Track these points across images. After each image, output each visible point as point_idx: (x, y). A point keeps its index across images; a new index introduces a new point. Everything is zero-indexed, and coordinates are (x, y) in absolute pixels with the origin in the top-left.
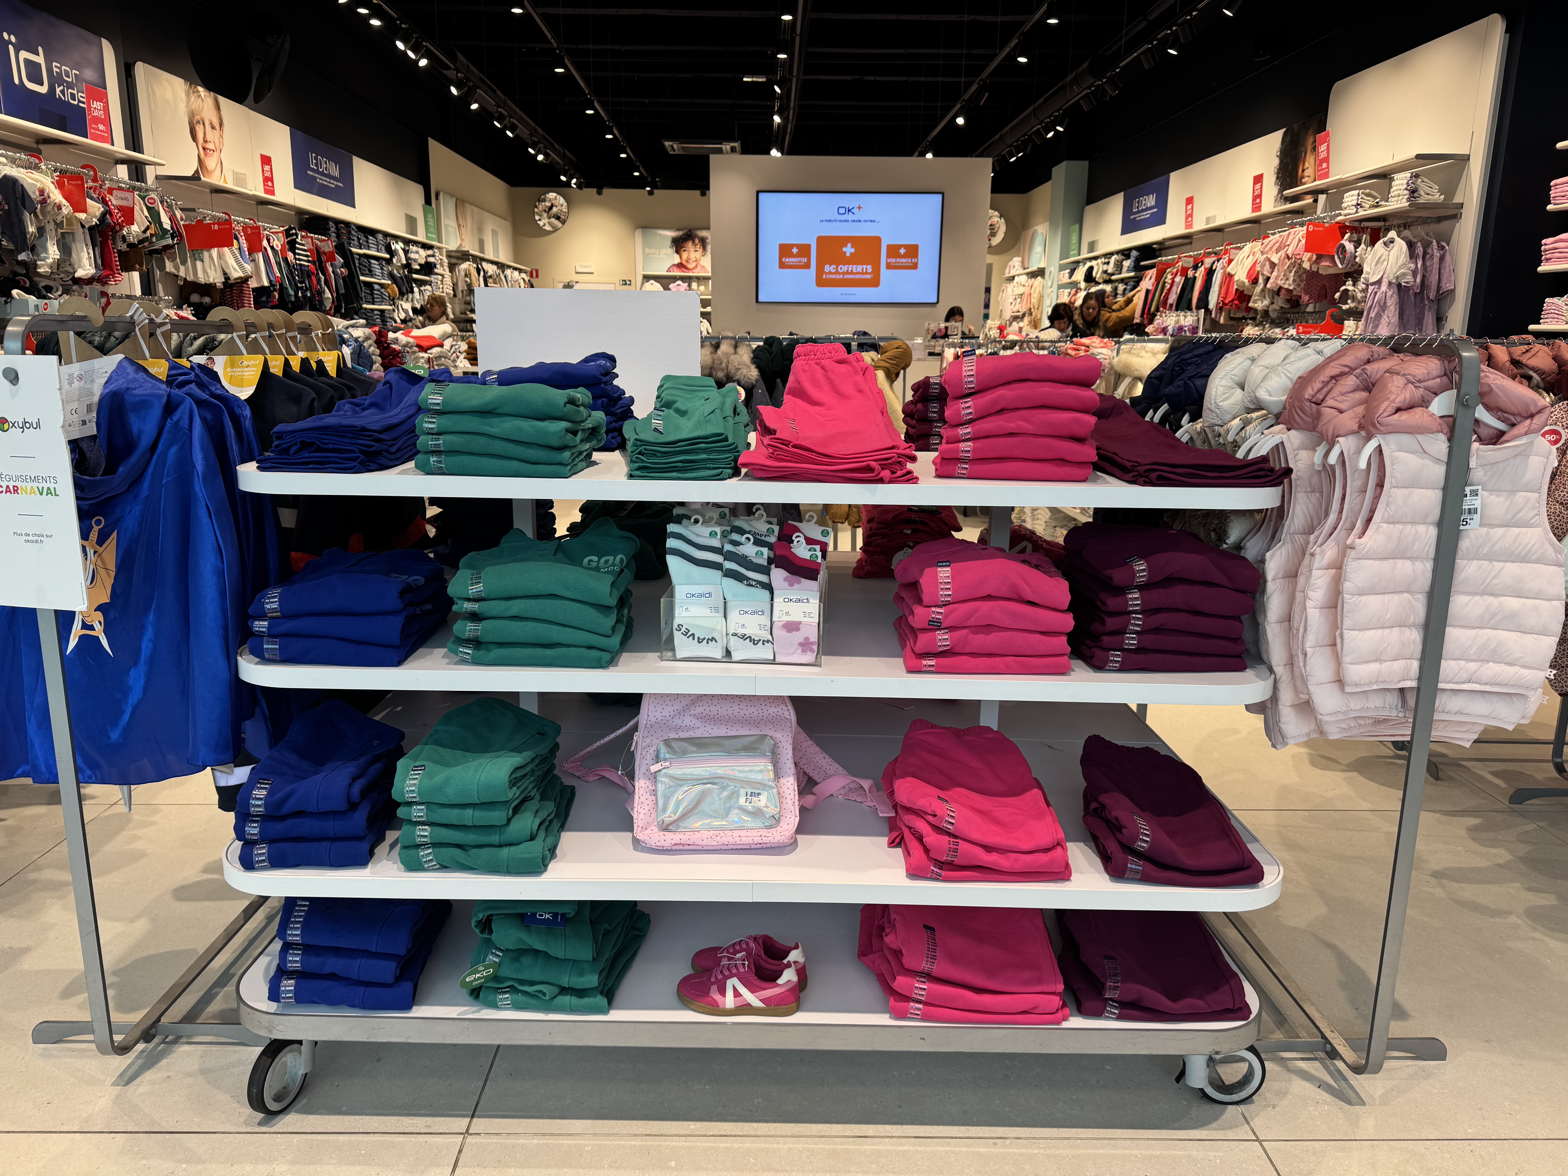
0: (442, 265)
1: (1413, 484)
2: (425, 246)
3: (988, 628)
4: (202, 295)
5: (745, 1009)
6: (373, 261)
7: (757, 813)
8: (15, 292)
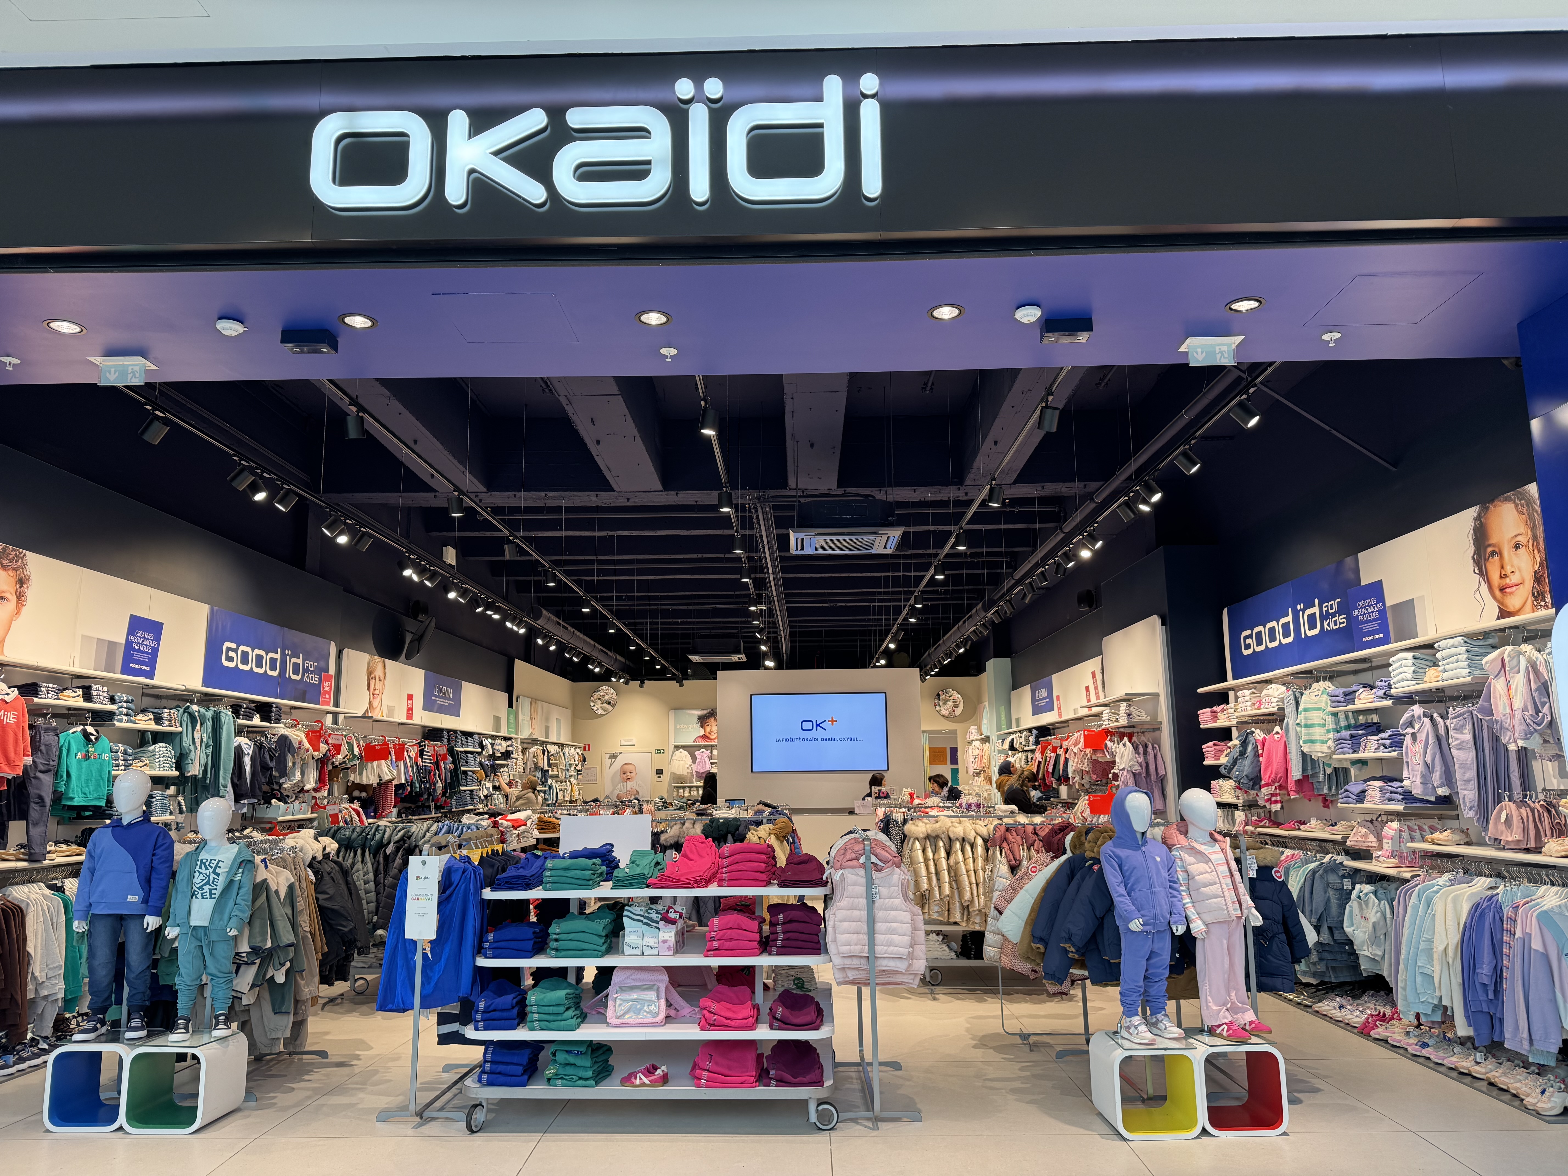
0: (517, 751)
1: (855, 884)
3: (731, 939)
5: (643, 1085)
6: (469, 755)
7: (650, 1012)
8: (273, 801)
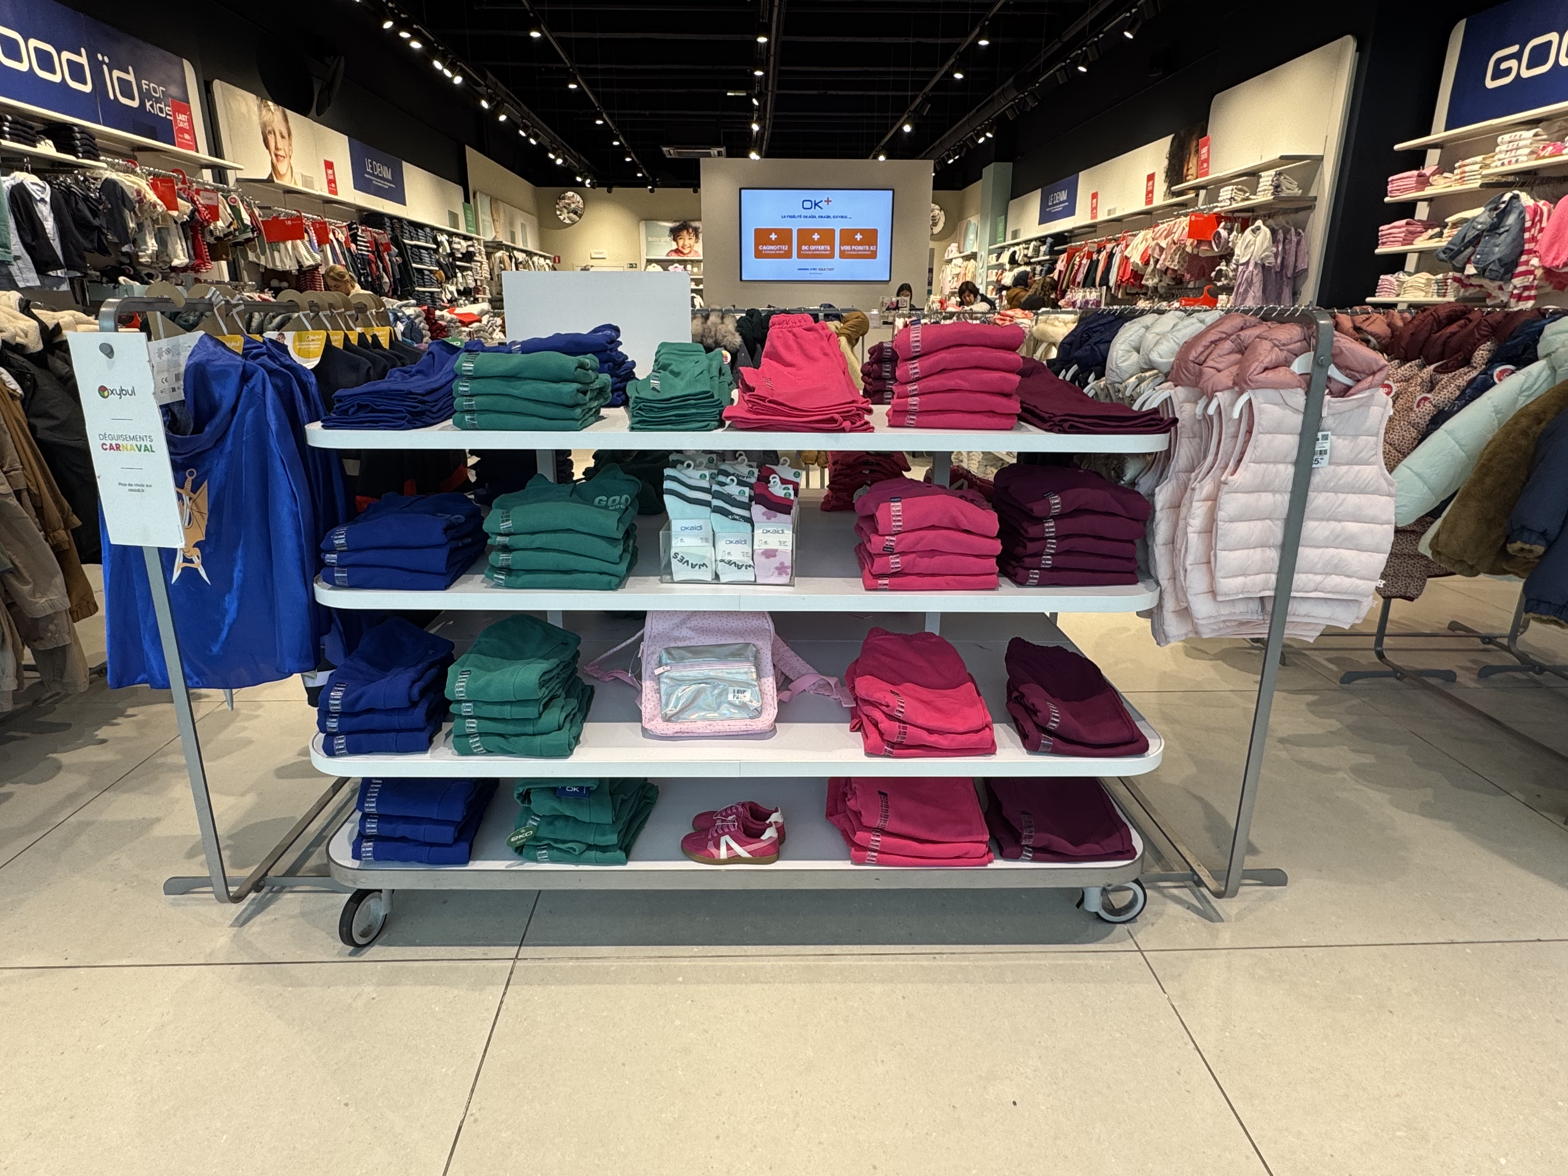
0: (480, 254)
1: (1277, 429)
2: (466, 238)
3: (932, 553)
4: (281, 281)
5: (735, 859)
6: (423, 251)
7: (743, 706)
8: (121, 279)
